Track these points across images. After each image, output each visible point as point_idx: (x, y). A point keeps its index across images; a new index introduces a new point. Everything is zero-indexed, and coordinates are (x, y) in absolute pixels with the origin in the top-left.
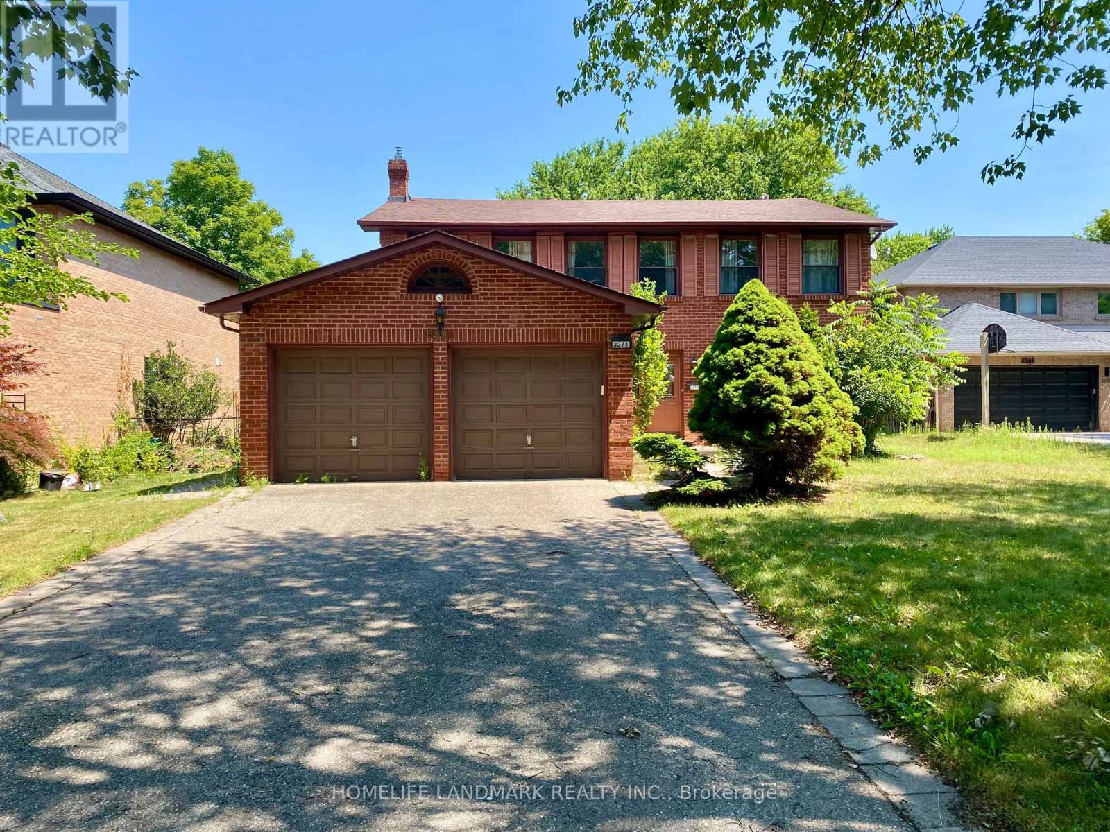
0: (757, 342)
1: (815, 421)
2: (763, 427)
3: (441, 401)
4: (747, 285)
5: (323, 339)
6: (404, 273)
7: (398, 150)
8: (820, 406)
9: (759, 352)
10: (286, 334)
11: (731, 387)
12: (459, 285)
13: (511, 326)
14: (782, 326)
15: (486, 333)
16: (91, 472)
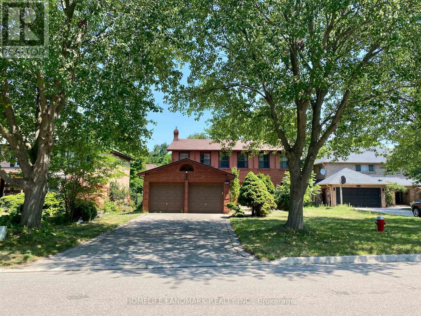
0: (250, 184)
1: (261, 201)
2: (251, 202)
3: (186, 195)
4: (250, 173)
5: (161, 181)
6: (179, 167)
7: (176, 127)
8: (262, 198)
9: (251, 187)
10: (153, 180)
11: (245, 194)
12: (191, 169)
13: (202, 178)
14: (256, 181)
15: (197, 180)
16: (107, 210)
